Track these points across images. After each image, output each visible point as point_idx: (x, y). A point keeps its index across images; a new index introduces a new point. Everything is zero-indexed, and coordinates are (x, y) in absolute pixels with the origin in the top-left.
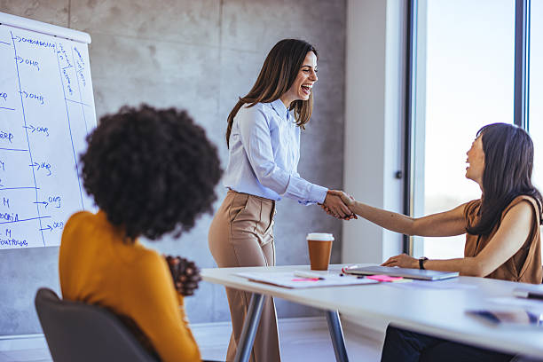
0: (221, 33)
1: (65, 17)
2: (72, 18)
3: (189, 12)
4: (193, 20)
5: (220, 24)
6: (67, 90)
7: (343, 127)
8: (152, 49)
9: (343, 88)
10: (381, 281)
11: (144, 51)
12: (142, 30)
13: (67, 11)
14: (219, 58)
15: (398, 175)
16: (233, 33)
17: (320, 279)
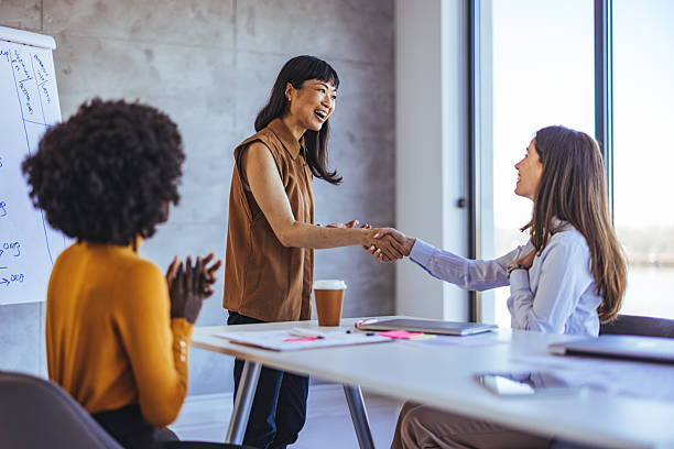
0: (235, 31)
1: (37, 16)
2: (45, 18)
3: (194, 6)
4: (199, 16)
5: (234, 20)
6: (26, 108)
7: (393, 144)
8: (149, 53)
9: (392, 96)
10: (394, 338)
11: (139, 57)
12: (134, 30)
13: (39, 8)
14: (235, 62)
15: (460, 204)
16: (251, 31)
17: (320, 338)
